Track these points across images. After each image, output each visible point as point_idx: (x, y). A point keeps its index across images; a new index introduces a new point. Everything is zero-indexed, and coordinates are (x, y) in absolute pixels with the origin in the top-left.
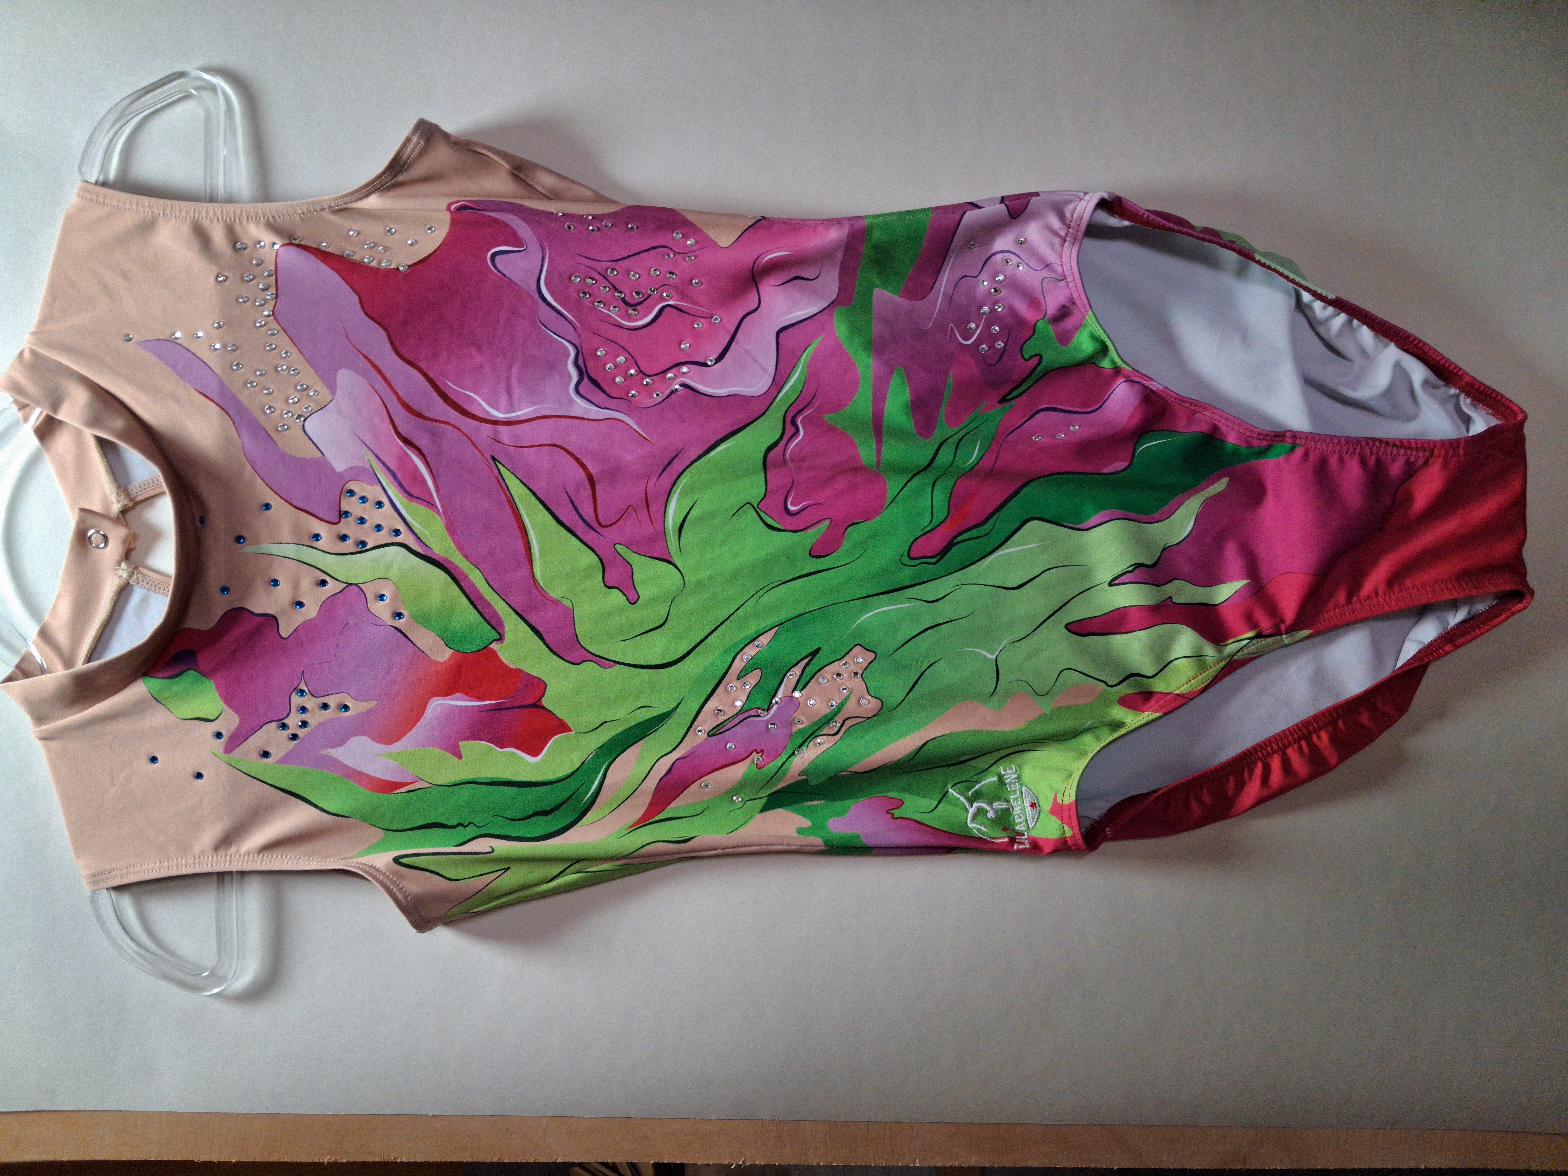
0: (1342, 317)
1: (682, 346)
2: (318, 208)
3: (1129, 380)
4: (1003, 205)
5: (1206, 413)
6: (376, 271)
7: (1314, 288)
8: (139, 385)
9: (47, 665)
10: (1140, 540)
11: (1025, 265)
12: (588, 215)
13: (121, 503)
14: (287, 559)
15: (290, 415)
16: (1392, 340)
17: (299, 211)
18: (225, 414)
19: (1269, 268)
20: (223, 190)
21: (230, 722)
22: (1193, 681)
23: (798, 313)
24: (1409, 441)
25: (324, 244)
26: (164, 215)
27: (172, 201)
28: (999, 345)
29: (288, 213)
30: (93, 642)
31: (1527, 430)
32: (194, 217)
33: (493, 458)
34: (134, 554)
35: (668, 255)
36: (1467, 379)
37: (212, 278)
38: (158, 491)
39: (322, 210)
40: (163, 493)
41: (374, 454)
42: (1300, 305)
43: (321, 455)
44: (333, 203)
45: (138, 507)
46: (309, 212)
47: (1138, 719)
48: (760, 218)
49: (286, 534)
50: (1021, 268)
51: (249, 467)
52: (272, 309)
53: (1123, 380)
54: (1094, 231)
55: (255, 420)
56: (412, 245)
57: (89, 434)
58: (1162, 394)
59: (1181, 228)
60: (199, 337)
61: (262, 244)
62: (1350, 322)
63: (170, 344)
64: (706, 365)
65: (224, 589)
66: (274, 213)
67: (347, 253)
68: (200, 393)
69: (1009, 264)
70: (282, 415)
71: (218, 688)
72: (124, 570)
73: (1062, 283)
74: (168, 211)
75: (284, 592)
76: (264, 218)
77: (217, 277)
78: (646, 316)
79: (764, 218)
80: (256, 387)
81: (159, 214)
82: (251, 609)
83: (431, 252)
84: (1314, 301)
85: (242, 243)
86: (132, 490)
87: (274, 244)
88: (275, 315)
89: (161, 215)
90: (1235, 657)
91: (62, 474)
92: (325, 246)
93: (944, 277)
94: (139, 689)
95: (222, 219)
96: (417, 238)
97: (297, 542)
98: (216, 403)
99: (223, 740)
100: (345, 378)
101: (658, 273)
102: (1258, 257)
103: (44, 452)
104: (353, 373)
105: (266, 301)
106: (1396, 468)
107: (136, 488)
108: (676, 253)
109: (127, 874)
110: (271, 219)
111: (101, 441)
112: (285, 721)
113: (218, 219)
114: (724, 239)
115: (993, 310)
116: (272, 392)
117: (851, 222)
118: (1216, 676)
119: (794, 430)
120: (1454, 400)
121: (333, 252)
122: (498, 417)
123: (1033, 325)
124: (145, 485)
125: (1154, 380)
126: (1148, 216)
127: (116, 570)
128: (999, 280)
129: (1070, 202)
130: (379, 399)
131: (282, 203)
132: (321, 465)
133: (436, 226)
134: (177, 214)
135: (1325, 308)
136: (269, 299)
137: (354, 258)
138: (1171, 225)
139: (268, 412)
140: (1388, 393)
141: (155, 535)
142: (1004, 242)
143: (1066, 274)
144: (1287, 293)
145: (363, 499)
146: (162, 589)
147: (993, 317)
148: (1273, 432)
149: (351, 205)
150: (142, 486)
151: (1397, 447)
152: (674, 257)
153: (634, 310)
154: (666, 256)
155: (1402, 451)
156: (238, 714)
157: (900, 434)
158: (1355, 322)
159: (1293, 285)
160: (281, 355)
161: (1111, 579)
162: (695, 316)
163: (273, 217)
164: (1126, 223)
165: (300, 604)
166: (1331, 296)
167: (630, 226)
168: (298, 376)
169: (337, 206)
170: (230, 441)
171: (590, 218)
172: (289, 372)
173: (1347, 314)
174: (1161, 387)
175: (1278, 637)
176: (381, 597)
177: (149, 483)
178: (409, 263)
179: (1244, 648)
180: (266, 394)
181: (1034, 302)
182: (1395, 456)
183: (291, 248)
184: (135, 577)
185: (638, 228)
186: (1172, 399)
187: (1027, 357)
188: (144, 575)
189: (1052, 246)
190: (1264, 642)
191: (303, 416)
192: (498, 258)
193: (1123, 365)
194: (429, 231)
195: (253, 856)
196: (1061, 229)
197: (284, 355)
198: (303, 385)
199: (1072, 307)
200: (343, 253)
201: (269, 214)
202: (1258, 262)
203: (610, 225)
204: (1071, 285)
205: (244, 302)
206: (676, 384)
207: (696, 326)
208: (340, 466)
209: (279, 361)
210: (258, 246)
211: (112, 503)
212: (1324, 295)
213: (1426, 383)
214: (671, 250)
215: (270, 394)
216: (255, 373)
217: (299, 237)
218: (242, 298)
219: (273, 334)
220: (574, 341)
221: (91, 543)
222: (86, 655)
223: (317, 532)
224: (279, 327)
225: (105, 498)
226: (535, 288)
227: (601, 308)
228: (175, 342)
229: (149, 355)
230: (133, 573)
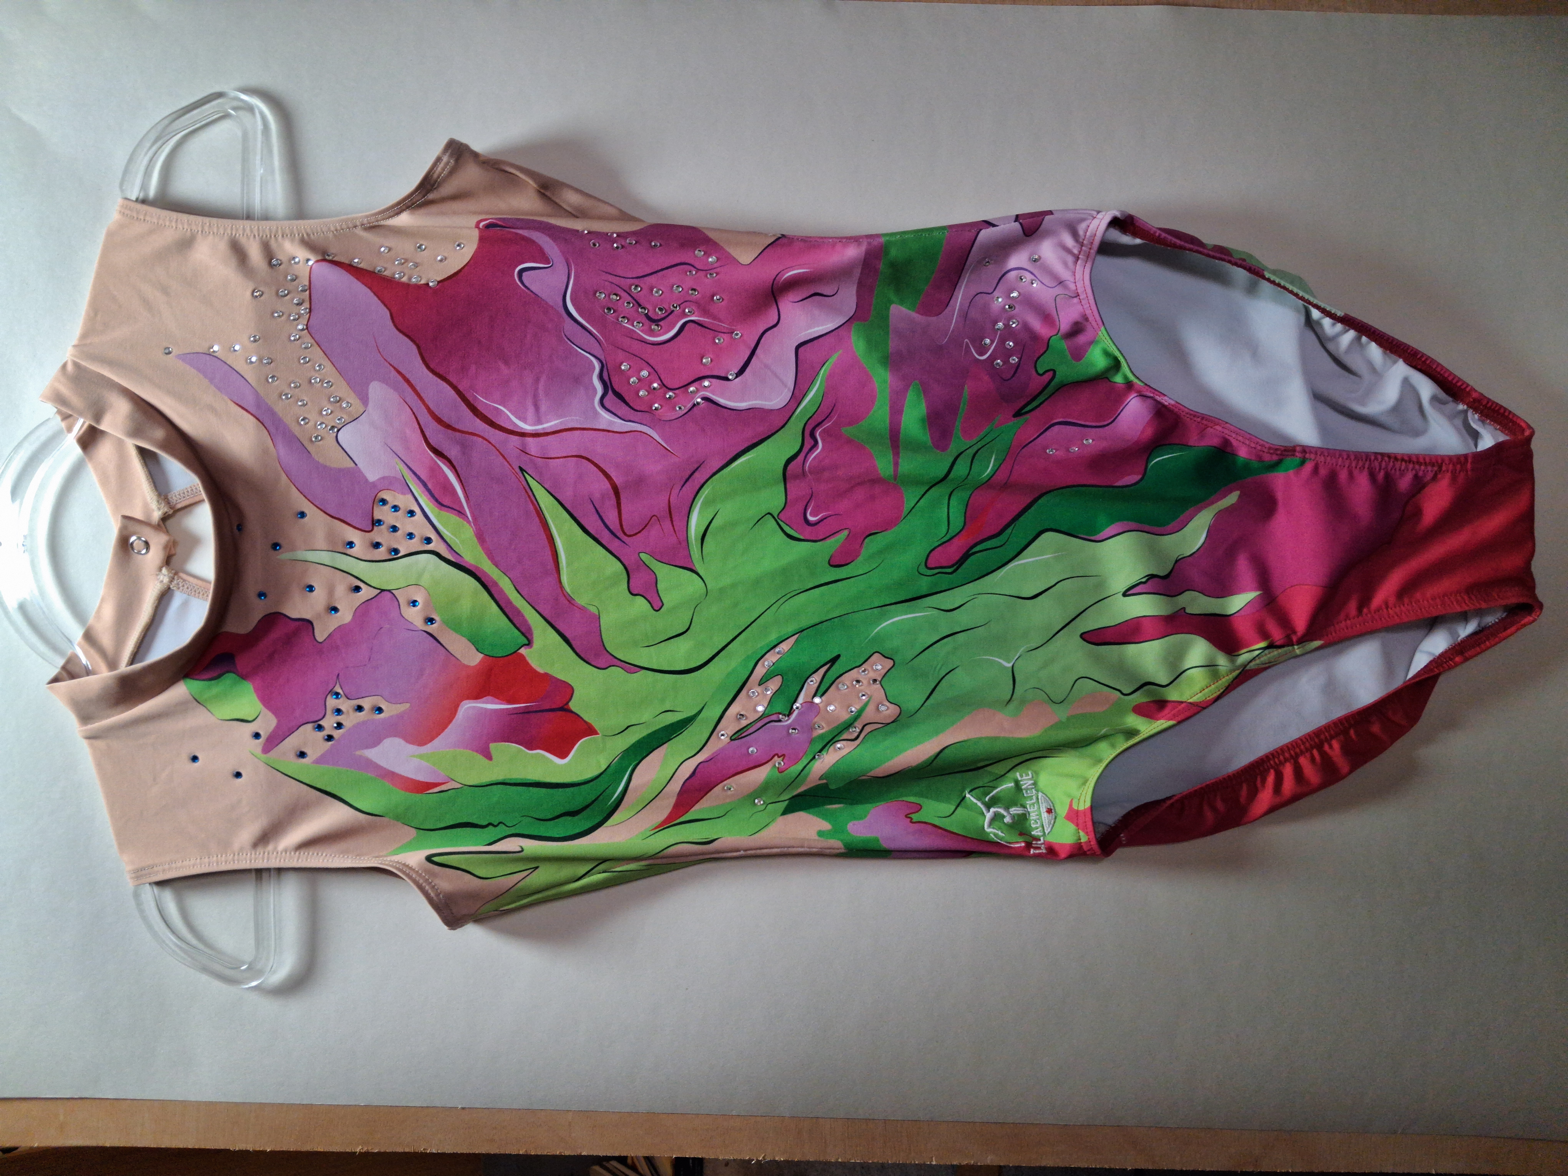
0: (1351, 334)
1: (704, 361)
2: (351, 225)
3: (1142, 396)
4: (1017, 223)
5: (1217, 427)
6: (407, 286)
7: (1323, 305)
8: (179, 397)
9: (92, 667)
10: (1154, 552)
11: (1039, 282)
12: (613, 233)
13: (162, 511)
14: (322, 566)
15: (324, 426)
16: (1400, 356)
17: (332, 229)
18: (261, 425)
19: (1279, 285)
20: (259, 207)
21: (267, 723)
22: (1206, 690)
23: (816, 329)
24: (1417, 456)
25: (356, 260)
26: (202, 232)
27: (211, 219)
28: (1014, 360)
29: (321, 230)
30: (135, 645)
31: (1535, 445)
32: (232, 234)
33: (521, 469)
34: (174, 560)
35: (690, 272)
36: (1474, 395)
37: (248, 293)
38: (197, 499)
39: (355, 227)
40: (202, 501)
41: (405, 464)
42: (1309, 322)
43: (353, 465)
44: (365, 221)
45: (178, 514)
46: (343, 229)
47: (1152, 727)
48: (780, 236)
49: (320, 540)
50: (1035, 285)
51: (284, 476)
52: (306, 323)
53: (1136, 395)
54: (1107, 249)
55: (290, 431)
56: (441, 261)
57: (130, 445)
58: (1174, 408)
59: (1191, 246)
60: (235, 351)
61: (297, 260)
62: (1358, 339)
63: (208, 357)
64: (727, 379)
65: (261, 595)
66: (309, 230)
67: (379, 268)
68: (237, 404)
69: (1024, 280)
70: (315, 426)
71: (256, 690)
72: (165, 575)
73: (1076, 300)
74: (206, 229)
75: (319, 597)
76: (299, 235)
77: (253, 292)
78: (669, 331)
79: (783, 236)
80: (291, 399)
81: (198, 231)
82: (288, 614)
83: (460, 268)
84: (1324, 318)
85: (277, 260)
86: (172, 498)
87: (308, 260)
88: (309, 329)
89: (200, 232)
90: (1248, 668)
91: (104, 481)
92: (358, 262)
93: (959, 293)
94: (180, 691)
95: (259, 236)
96: (446, 255)
97: (331, 549)
98: (252, 414)
99: (261, 741)
100: (377, 390)
101: (681, 289)
102: (1267, 275)
103: (87, 461)
104: (384, 386)
105: (300, 316)
106: (1404, 483)
107: (176, 496)
108: (698, 270)
109: (168, 870)
110: (305, 235)
111: (142, 451)
112: (321, 723)
113: (255, 236)
114: (745, 256)
115: (1007, 326)
116: (306, 404)
117: (869, 240)
118: (1229, 685)
119: (813, 443)
120: (1462, 416)
121: (365, 268)
122: (526, 429)
123: (1047, 341)
124: (184, 493)
125: (1165, 395)
126: (1160, 235)
127: (157, 575)
128: (1013, 297)
129: (1083, 220)
130: (411, 411)
131: (316, 221)
132: (353, 475)
133: (464, 242)
134: (215, 231)
135: (1334, 325)
136: (303, 314)
137: (385, 273)
138: (1182, 243)
139: (302, 423)
140: (1396, 409)
141: (194, 541)
142: (1017, 260)
143: (1079, 291)
144: (1297, 310)
145: (396, 508)
146: (201, 593)
147: (1008, 333)
148: (1283, 446)
149: (382, 223)
150: (182, 495)
151: (1406, 462)
152: (696, 273)
153: (658, 325)
154: (688, 273)
155: (1411, 466)
156: (275, 714)
157: (916, 447)
158: (1364, 339)
159: (1302, 302)
160: (314, 368)
161: (1125, 589)
162: (716, 332)
163: (308, 234)
164: (1138, 241)
165: (335, 609)
166: (1340, 313)
167: (653, 244)
168: (331, 388)
169: (370, 223)
170: (265, 451)
171: (615, 235)
172: (322, 384)
173: (1356, 330)
174: (1173, 402)
175: (1290, 648)
176: (414, 603)
177: (188, 492)
178: (439, 279)
179: (1257, 658)
180: (301, 406)
181: (1048, 318)
182: (1403, 471)
183: (324, 264)
184: (175, 582)
185: (661, 245)
186: (1184, 414)
187: (1041, 372)
188: (184, 580)
189: (1065, 264)
190: (1275, 652)
191: (336, 427)
192: (524, 274)
193: (1135, 380)
194: (458, 248)
195: (291, 853)
196: (1074, 247)
197: (318, 368)
198: (336, 396)
199: (1085, 323)
200: (375, 269)
201: (303, 231)
202: (1268, 280)
203: (634, 242)
204: (1083, 302)
205: (279, 316)
206: (698, 398)
207: (717, 341)
208: (372, 476)
209: (313, 373)
210: (293, 262)
211: (153, 510)
212: (1333, 312)
213: (1434, 399)
214: (693, 266)
215: (304, 405)
216: (290, 385)
217: (333, 254)
218: (277, 312)
219: (306, 348)
220: (599, 356)
221: (133, 549)
222: (130, 658)
223: (350, 540)
224: (313, 341)
225: (146, 506)
226: (561, 303)
227: (625, 323)
228: (212, 355)
229: (188, 367)
230: (173, 579)
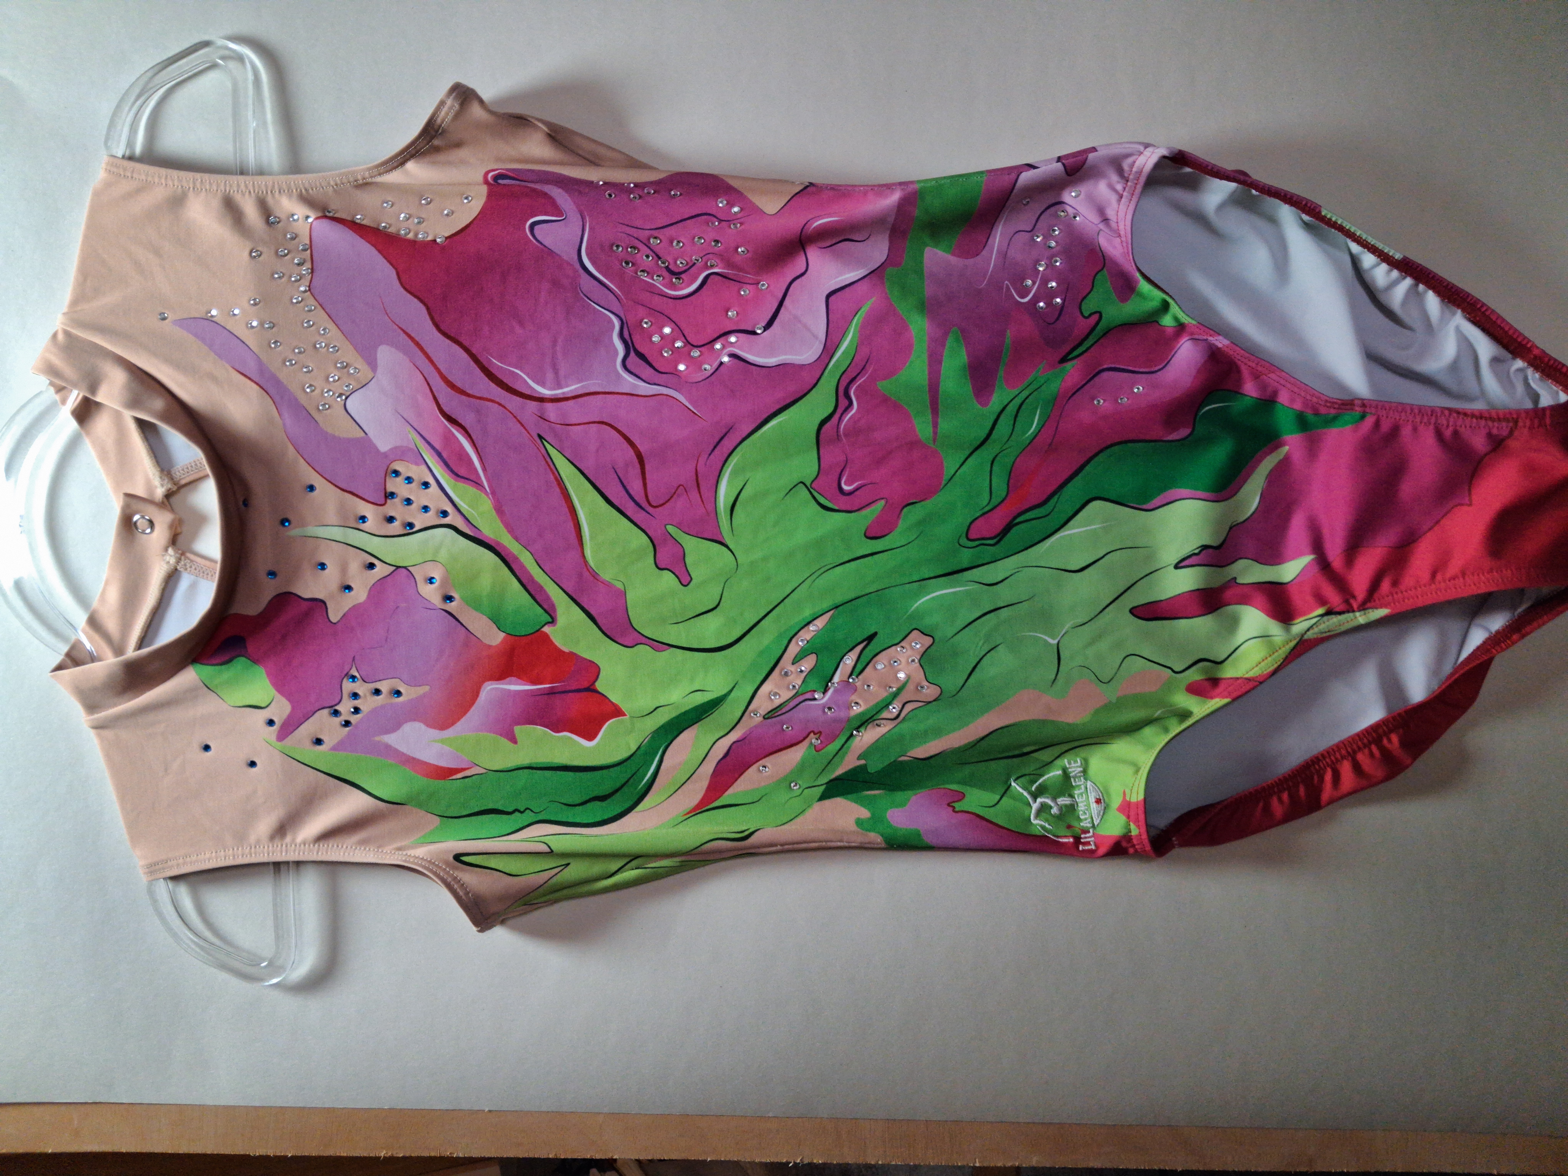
0: (1408, 282)
1: (730, 314)
2: (351, 178)
3: (1194, 339)
4: (1060, 164)
6: (414, 243)
8: (178, 366)
9: (96, 652)
11: (1082, 217)
12: (629, 183)
13: (165, 487)
14: (335, 542)
15: (331, 393)
16: (1459, 308)
17: (332, 183)
18: (265, 394)
20: (253, 160)
21: (281, 709)
22: (1262, 664)
23: (848, 278)
25: (359, 217)
26: (194, 188)
27: (202, 174)
28: (1057, 302)
29: (321, 184)
30: (143, 629)
32: (225, 190)
33: (541, 437)
34: (181, 539)
35: (712, 222)
37: (246, 254)
38: (201, 474)
40: (207, 476)
41: (419, 433)
43: (363, 434)
44: (367, 174)
45: (183, 490)
46: (343, 184)
48: (807, 184)
49: (331, 516)
50: (1077, 220)
51: (291, 448)
52: (308, 284)
53: (1188, 338)
55: (296, 400)
56: (447, 215)
57: (128, 416)
58: (1229, 351)
60: (235, 315)
61: (296, 217)
62: (1415, 288)
63: (206, 322)
64: (754, 333)
65: (272, 574)
66: (307, 185)
67: (383, 225)
68: (238, 371)
69: (1066, 216)
70: (322, 393)
71: (269, 674)
72: (171, 556)
74: (198, 185)
75: (332, 576)
76: (296, 190)
77: (251, 252)
78: (691, 284)
79: (811, 184)
80: (296, 366)
81: (189, 188)
82: (300, 594)
83: (467, 223)
84: (1377, 263)
85: (275, 217)
86: (175, 473)
87: (307, 217)
88: (312, 290)
89: (191, 188)
90: (1304, 639)
91: (103, 457)
92: (360, 219)
93: (997, 232)
94: (189, 676)
95: (254, 192)
96: (453, 208)
97: (342, 524)
98: (255, 383)
99: (275, 728)
100: (385, 354)
101: (703, 241)
103: (84, 435)
104: (393, 350)
105: (302, 277)
106: (1477, 442)
107: (179, 471)
108: (720, 221)
109: (184, 863)
110: (304, 191)
111: (141, 423)
112: (337, 708)
113: (251, 192)
114: (771, 206)
115: (1050, 265)
116: (312, 370)
117: (903, 187)
118: (1286, 657)
119: (847, 403)
121: (368, 224)
122: (545, 395)
124: (188, 468)
125: (1220, 336)
127: (163, 556)
130: (421, 376)
131: (315, 175)
132: (364, 445)
133: (472, 195)
134: (207, 187)
135: (1388, 271)
136: (304, 274)
137: (389, 230)
139: (308, 390)
141: (201, 520)
145: (409, 480)
146: (210, 574)
147: (1051, 272)
148: (1341, 399)
150: (185, 470)
151: (1477, 419)
152: (719, 224)
153: (679, 278)
154: (710, 224)
155: (1483, 422)
156: (289, 700)
157: (957, 405)
160: (319, 332)
161: (1176, 561)
162: (740, 283)
163: (306, 190)
165: (349, 588)
166: (1399, 256)
167: (673, 194)
168: (337, 354)
170: (270, 420)
171: (632, 185)
172: (328, 349)
173: (1413, 277)
176: (431, 580)
177: (192, 467)
178: (447, 235)
179: (1315, 627)
180: (306, 372)
182: (1475, 427)
183: (325, 221)
184: (182, 563)
185: (681, 195)
186: (1238, 357)
187: (1086, 314)
188: (192, 561)
191: (344, 395)
192: (536, 228)
194: (466, 201)
195: (309, 845)
196: (1119, 183)
197: (322, 332)
198: (343, 362)
200: (379, 225)
201: (302, 187)
203: (653, 192)
205: (280, 278)
206: (725, 355)
207: (742, 293)
208: (384, 446)
209: (318, 338)
210: (292, 219)
211: (156, 487)
212: (1390, 254)
214: (715, 217)
215: (309, 372)
216: (294, 350)
217: (333, 210)
218: (277, 273)
219: (310, 311)
220: (617, 312)
221: (137, 528)
222: (137, 643)
223: (362, 514)
224: (315, 303)
225: (148, 482)
226: (576, 257)
227: (644, 277)
228: (211, 320)
229: (185, 334)
230: (180, 559)
